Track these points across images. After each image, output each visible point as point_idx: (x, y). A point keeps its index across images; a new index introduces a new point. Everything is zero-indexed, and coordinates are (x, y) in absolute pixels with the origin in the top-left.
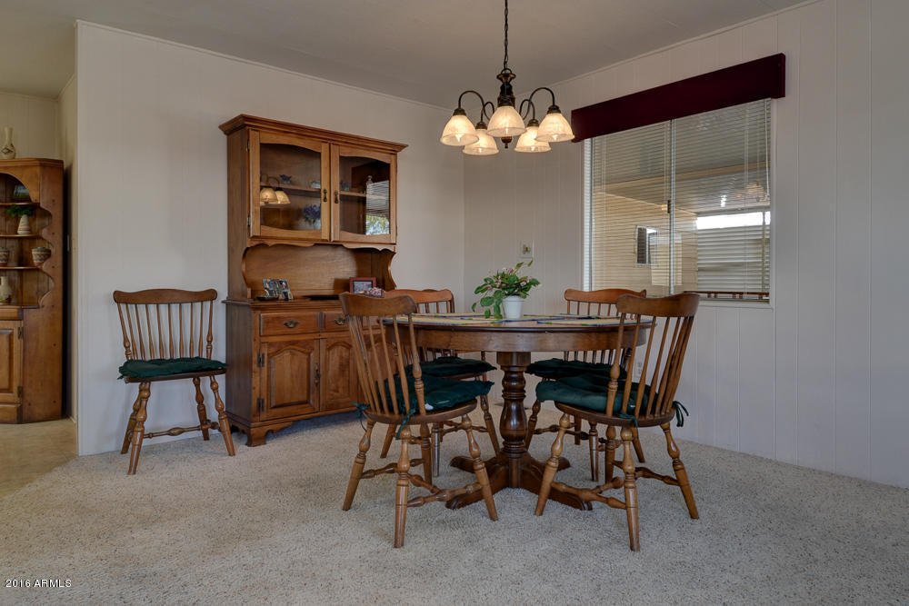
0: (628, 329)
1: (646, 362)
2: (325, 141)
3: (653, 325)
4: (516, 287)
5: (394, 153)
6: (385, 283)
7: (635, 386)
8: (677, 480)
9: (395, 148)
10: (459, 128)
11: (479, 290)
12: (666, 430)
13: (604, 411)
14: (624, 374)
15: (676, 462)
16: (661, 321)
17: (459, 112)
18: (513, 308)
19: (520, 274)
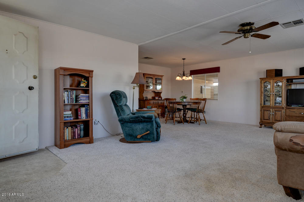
0: (199, 102)
1: (201, 106)
2: (153, 76)
3: (201, 102)
4: (185, 98)
5: (162, 77)
6: (160, 97)
7: (199, 110)
8: (205, 120)
9: (162, 76)
10: (178, 78)
11: (180, 98)
12: (203, 114)
13: (196, 111)
14: (198, 109)
15: (204, 118)
16: (202, 101)
17: (178, 76)
18: (185, 100)
19: (185, 96)
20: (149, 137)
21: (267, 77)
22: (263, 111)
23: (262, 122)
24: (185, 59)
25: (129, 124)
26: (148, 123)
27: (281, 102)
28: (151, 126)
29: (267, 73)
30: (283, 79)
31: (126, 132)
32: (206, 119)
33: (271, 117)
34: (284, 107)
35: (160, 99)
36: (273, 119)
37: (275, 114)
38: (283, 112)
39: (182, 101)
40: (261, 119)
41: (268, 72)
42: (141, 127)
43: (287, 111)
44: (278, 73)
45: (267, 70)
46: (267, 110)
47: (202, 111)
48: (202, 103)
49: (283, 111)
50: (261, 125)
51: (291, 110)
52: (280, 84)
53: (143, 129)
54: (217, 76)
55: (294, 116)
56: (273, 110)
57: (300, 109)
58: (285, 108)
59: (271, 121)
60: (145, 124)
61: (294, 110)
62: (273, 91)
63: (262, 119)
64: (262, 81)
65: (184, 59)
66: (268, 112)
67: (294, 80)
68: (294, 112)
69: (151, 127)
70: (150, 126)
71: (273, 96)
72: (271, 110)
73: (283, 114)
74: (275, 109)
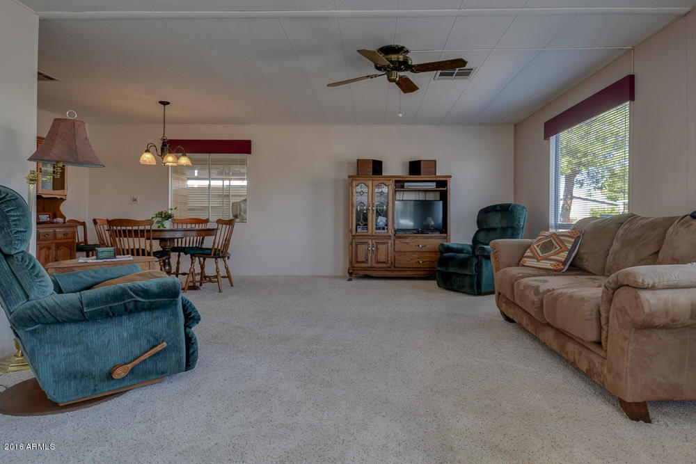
4: (168, 217)
6: (57, 215)
8: (229, 277)
12: (225, 261)
15: (228, 271)
17: (147, 151)
18: (168, 225)
20: (159, 365)
21: (358, 174)
22: (354, 245)
23: (354, 267)
24: (168, 103)
25: (70, 329)
26: (156, 313)
27: (387, 225)
28: (169, 322)
29: (358, 167)
30: (390, 180)
31: (53, 366)
32: (232, 274)
33: (370, 255)
34: (391, 234)
35: (60, 220)
36: (374, 260)
37: (377, 248)
38: (390, 244)
39: (161, 228)
40: (351, 262)
41: (361, 163)
42: (125, 334)
43: (396, 242)
44: (377, 167)
45: (358, 160)
46: (363, 243)
47: (219, 254)
48: (219, 231)
49: (390, 242)
50: (350, 274)
51: (404, 240)
52: (385, 190)
53: (136, 337)
54: (243, 163)
55: (408, 252)
56: (374, 241)
57: (416, 237)
58: (393, 237)
59: (369, 265)
60: (144, 317)
61: (407, 241)
62: (373, 204)
63: (354, 261)
64: (352, 182)
65: (165, 103)
66: (364, 247)
67: (406, 184)
68: (408, 243)
69: (168, 325)
70: (165, 321)
71: (373, 213)
72: (370, 242)
73: (390, 248)
74: (377, 239)
